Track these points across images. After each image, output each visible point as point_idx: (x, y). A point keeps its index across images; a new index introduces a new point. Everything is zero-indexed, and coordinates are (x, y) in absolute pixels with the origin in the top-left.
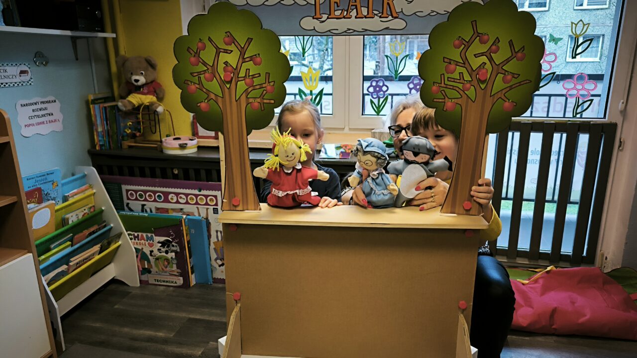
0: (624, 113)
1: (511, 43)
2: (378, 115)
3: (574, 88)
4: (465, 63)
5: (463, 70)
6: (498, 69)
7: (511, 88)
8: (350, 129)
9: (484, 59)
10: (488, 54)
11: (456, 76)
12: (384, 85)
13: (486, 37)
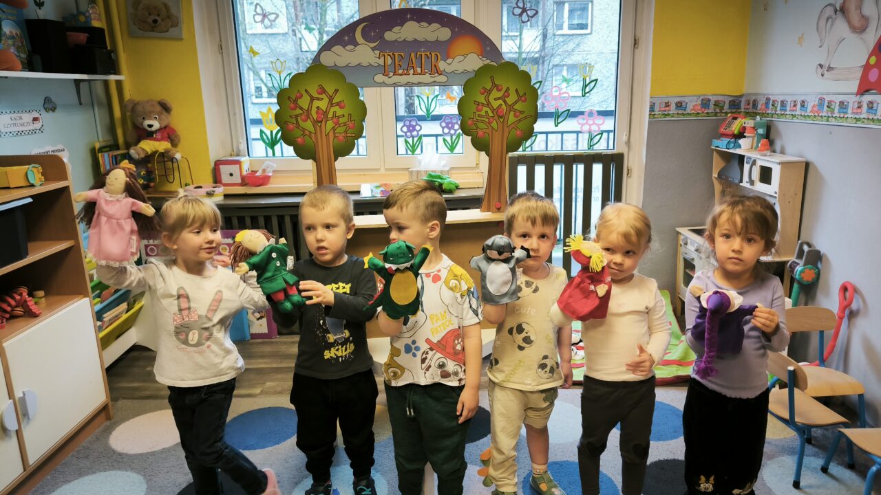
0: (628, 143)
1: (517, 91)
2: (413, 154)
3: (587, 123)
4: (488, 104)
5: (488, 109)
6: (511, 108)
7: (520, 121)
8: (386, 169)
9: (500, 102)
10: (503, 98)
11: (483, 113)
12: (417, 124)
13: (500, 87)
